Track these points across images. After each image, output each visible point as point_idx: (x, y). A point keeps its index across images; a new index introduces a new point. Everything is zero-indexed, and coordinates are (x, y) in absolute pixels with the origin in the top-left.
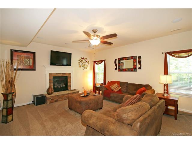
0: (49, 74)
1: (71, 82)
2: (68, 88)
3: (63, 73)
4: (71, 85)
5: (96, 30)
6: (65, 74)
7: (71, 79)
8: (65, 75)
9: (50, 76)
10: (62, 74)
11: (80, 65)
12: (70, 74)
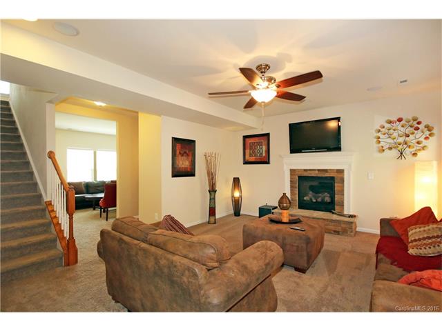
0: (291, 170)
1: (345, 193)
2: (337, 208)
3: (319, 168)
4: (343, 202)
5: (267, 65)
6: (326, 171)
7: (343, 186)
8: (327, 175)
9: (291, 175)
10: (319, 170)
11: (382, 144)
12: (341, 171)
